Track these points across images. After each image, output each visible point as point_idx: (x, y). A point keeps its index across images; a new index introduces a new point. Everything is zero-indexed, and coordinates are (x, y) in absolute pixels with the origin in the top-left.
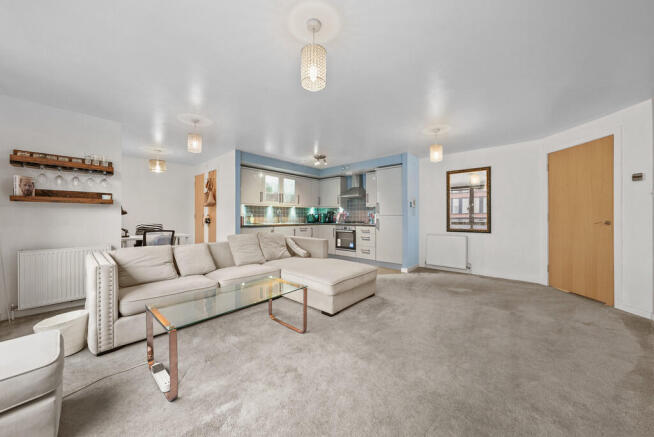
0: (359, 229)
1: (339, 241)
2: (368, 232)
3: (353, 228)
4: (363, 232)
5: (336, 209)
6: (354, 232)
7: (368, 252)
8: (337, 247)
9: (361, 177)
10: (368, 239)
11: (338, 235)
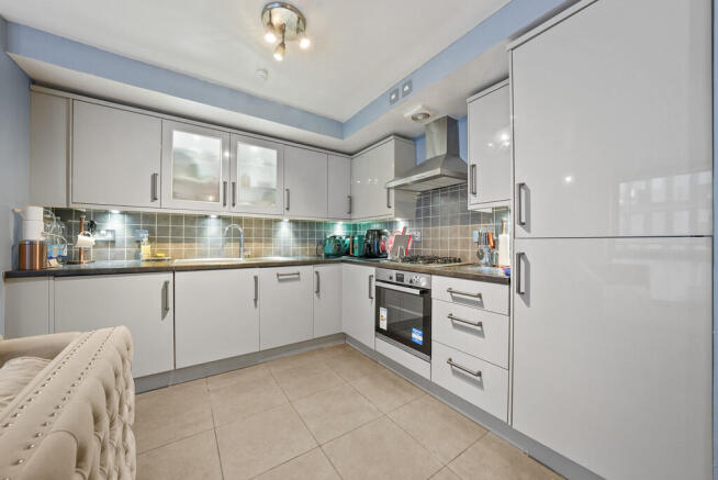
0: (440, 286)
1: (384, 313)
2: (477, 301)
3: (423, 282)
4: (457, 297)
5: (390, 224)
6: (425, 292)
7: (476, 378)
8: (378, 329)
9: (452, 127)
10: (477, 329)
11: (381, 297)
